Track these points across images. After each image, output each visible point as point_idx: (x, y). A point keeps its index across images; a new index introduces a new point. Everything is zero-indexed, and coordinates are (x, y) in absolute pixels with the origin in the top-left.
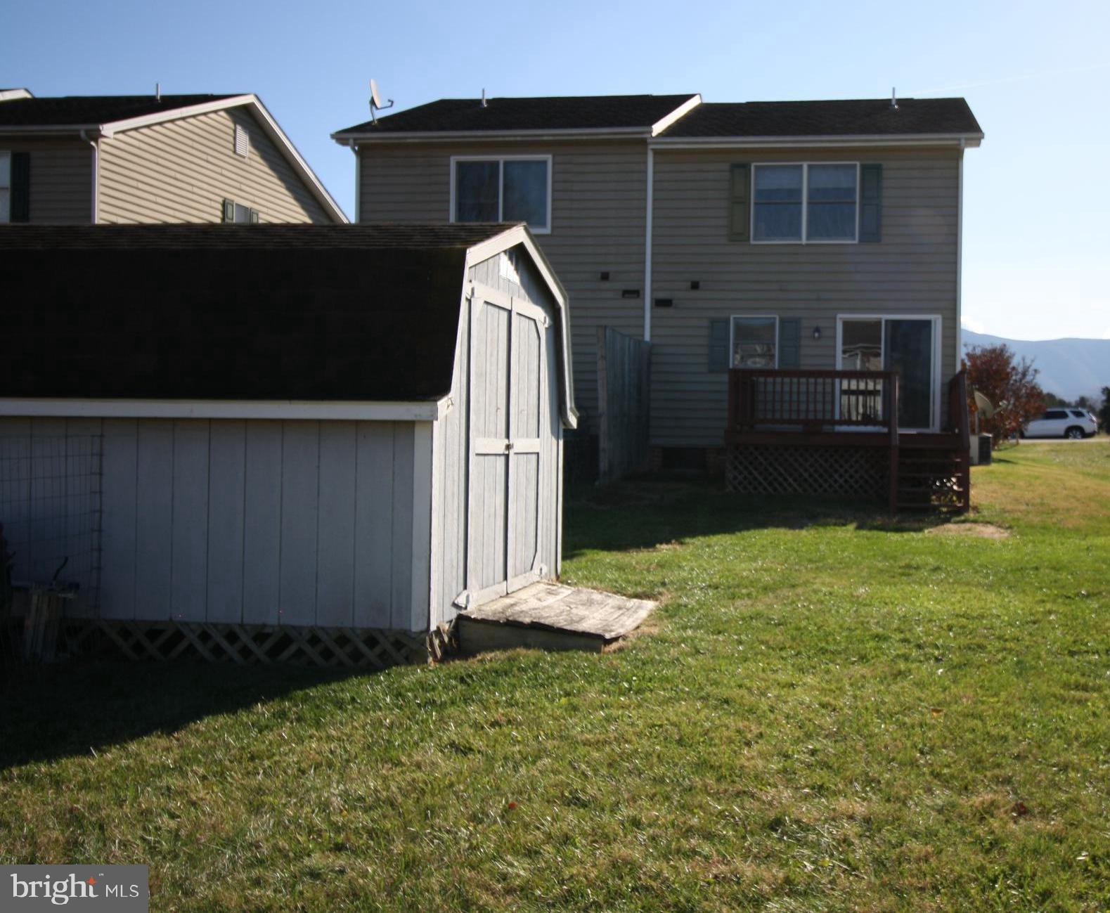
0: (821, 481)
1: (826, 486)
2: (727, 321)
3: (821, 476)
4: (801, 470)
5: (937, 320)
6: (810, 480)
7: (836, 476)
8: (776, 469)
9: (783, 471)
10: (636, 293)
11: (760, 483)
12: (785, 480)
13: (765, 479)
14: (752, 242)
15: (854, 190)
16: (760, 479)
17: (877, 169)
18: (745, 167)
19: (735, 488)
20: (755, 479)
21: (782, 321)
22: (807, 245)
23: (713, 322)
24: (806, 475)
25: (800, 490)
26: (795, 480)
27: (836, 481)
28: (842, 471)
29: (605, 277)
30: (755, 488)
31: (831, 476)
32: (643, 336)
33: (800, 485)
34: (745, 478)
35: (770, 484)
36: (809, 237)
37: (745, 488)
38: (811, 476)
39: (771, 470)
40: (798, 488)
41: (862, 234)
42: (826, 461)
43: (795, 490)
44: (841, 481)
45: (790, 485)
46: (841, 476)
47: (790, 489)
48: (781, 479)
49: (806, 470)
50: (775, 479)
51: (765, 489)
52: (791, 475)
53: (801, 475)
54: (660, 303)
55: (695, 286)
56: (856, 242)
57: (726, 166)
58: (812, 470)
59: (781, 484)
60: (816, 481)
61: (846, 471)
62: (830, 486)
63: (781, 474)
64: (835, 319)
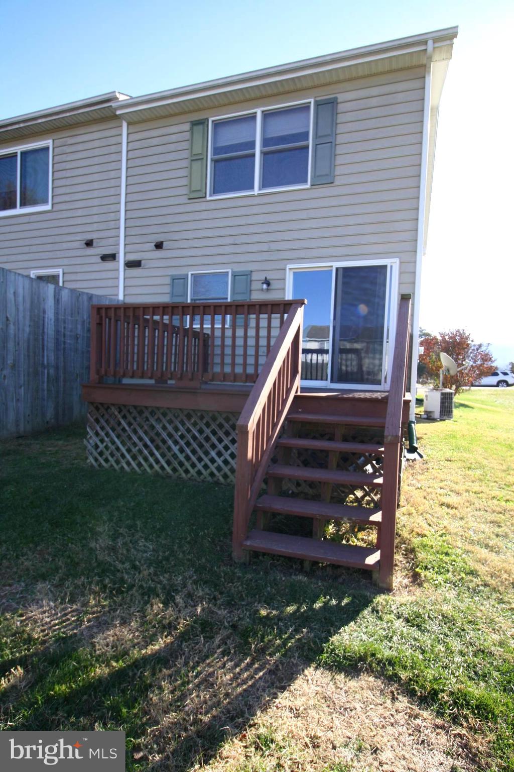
0: (194, 459)
1: (200, 466)
2: (185, 278)
3: (194, 452)
4: (170, 442)
5: (393, 264)
6: (181, 457)
7: (213, 454)
8: (141, 439)
9: (149, 443)
10: (113, 257)
11: (123, 456)
12: (152, 454)
13: (129, 451)
14: (208, 198)
15: (307, 133)
16: (123, 450)
17: (332, 103)
18: (203, 122)
19: (96, 460)
20: (118, 449)
21: (234, 276)
22: (260, 195)
23: (174, 279)
24: (175, 449)
25: (168, 469)
26: (163, 455)
27: (213, 461)
28: (220, 447)
29: (89, 244)
30: (117, 462)
31: (207, 453)
32: (117, 295)
33: (169, 463)
34: (107, 447)
35: (134, 458)
36: (264, 185)
37: (107, 460)
38: (182, 451)
39: (135, 438)
40: (165, 466)
41: (314, 176)
42: (201, 431)
43: (162, 468)
44: (219, 461)
45: (157, 461)
46: (219, 454)
47: (156, 467)
48: (146, 452)
49: (176, 443)
50: (140, 451)
51: (128, 463)
52: (158, 448)
53: (169, 449)
54: (130, 265)
55: (159, 246)
56: (308, 186)
57: (187, 127)
58: (182, 443)
59: (146, 459)
60: (188, 458)
61: (226, 448)
62: (206, 467)
63: (146, 446)
64: (285, 269)
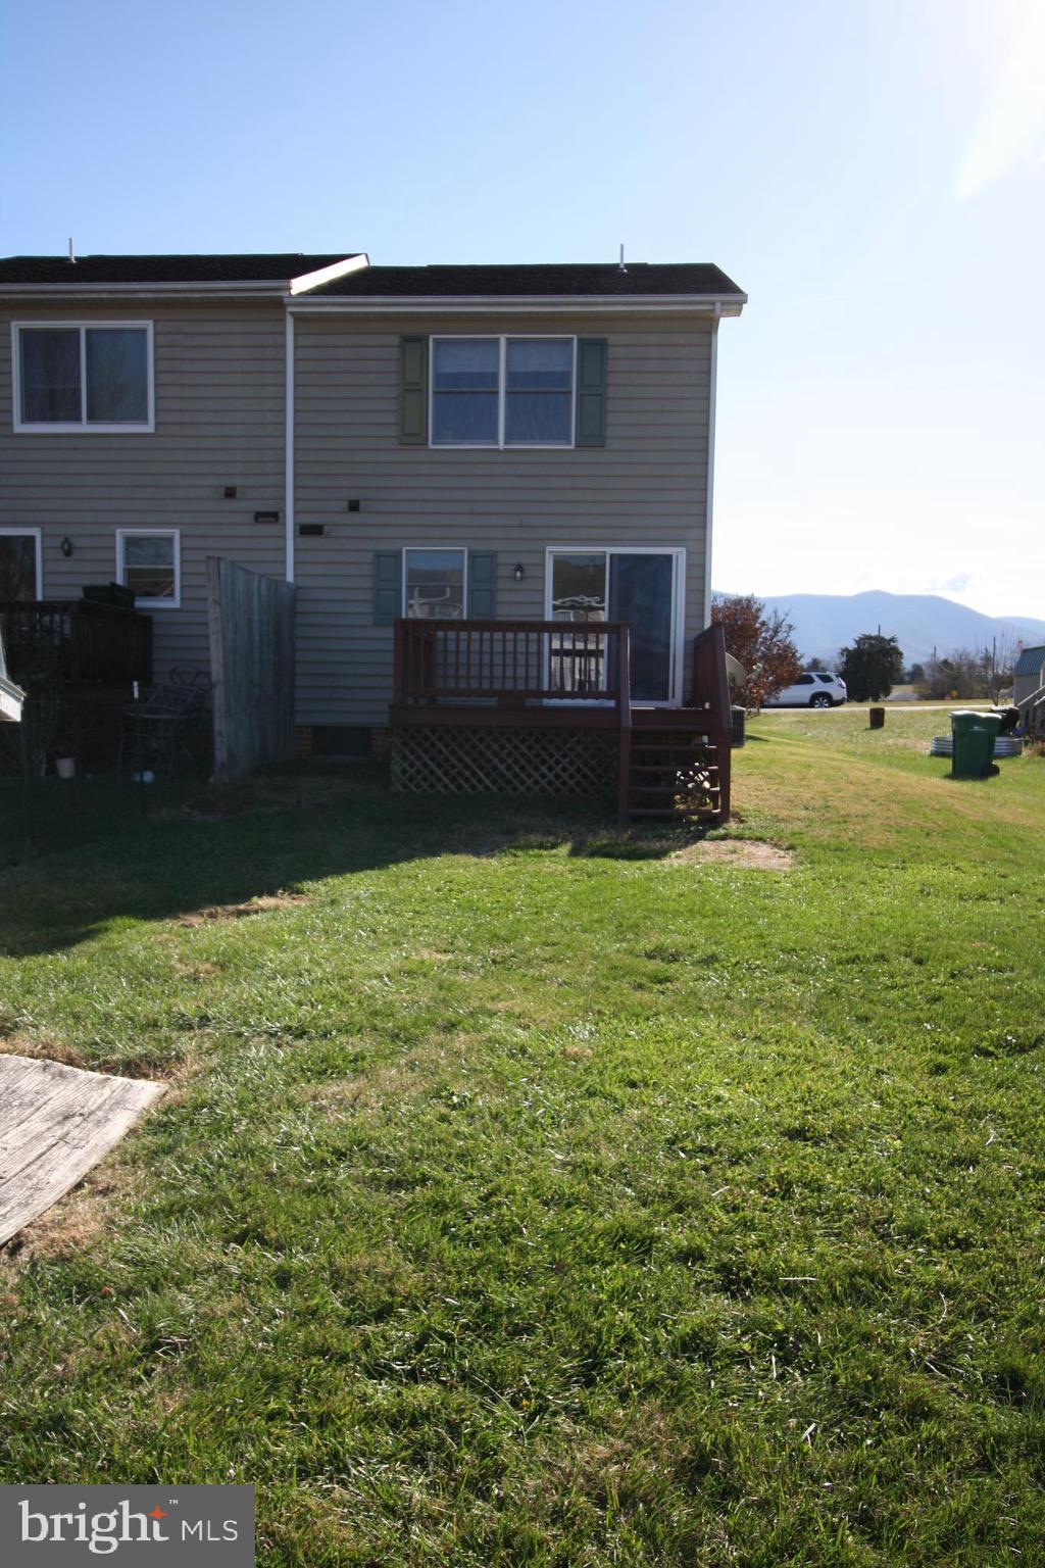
0: (523, 775)
1: (529, 782)
2: (397, 556)
3: (523, 768)
4: (496, 761)
5: (679, 555)
6: (509, 775)
7: (544, 769)
8: (461, 760)
9: (470, 763)
10: (274, 517)
11: (439, 779)
12: (474, 774)
13: (446, 774)
14: (431, 446)
15: (569, 373)
16: (439, 772)
17: (602, 344)
18: (421, 340)
19: (404, 785)
20: (432, 772)
21: (473, 556)
22: (505, 450)
23: (379, 556)
24: (502, 767)
25: (494, 788)
26: (487, 775)
27: (543, 776)
28: (551, 762)
29: (230, 493)
30: (432, 786)
31: (536, 769)
32: (284, 575)
33: (494, 782)
34: (419, 772)
35: (453, 780)
36: (509, 438)
37: (418, 786)
38: (509, 768)
39: (453, 760)
40: (491, 786)
41: (579, 435)
42: (530, 748)
43: (487, 788)
44: (551, 776)
45: (480, 781)
46: (550, 769)
47: (480, 787)
48: (467, 773)
49: (502, 761)
50: (460, 773)
51: (446, 787)
52: (481, 768)
53: (495, 768)
54: (306, 530)
55: (354, 507)
56: (572, 447)
57: (395, 340)
58: (510, 761)
59: (467, 780)
60: (516, 776)
61: (558, 762)
62: (536, 782)
63: (467, 767)
64: (543, 552)
